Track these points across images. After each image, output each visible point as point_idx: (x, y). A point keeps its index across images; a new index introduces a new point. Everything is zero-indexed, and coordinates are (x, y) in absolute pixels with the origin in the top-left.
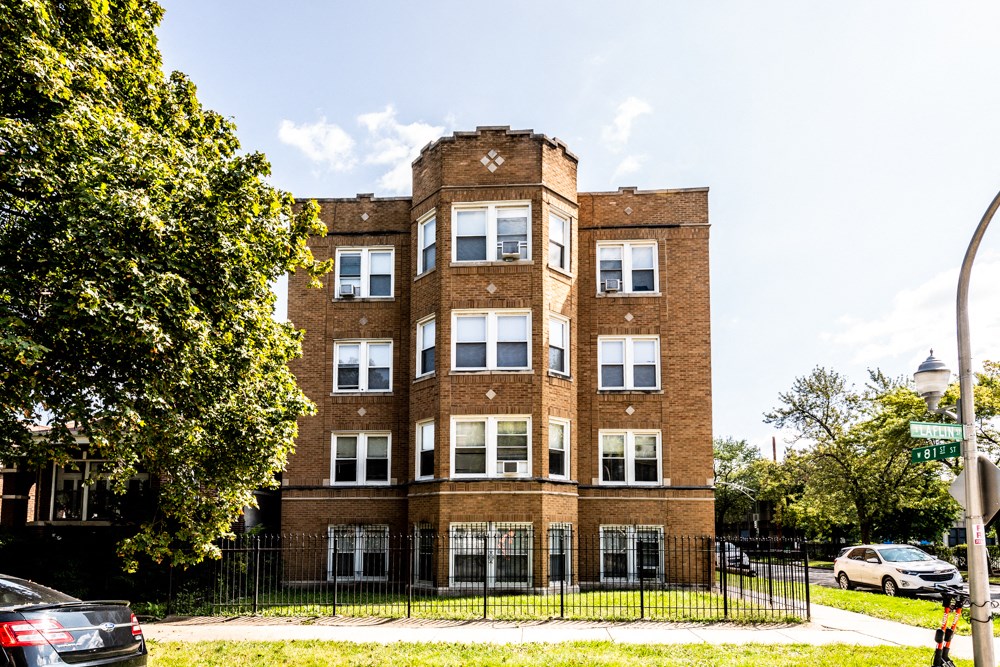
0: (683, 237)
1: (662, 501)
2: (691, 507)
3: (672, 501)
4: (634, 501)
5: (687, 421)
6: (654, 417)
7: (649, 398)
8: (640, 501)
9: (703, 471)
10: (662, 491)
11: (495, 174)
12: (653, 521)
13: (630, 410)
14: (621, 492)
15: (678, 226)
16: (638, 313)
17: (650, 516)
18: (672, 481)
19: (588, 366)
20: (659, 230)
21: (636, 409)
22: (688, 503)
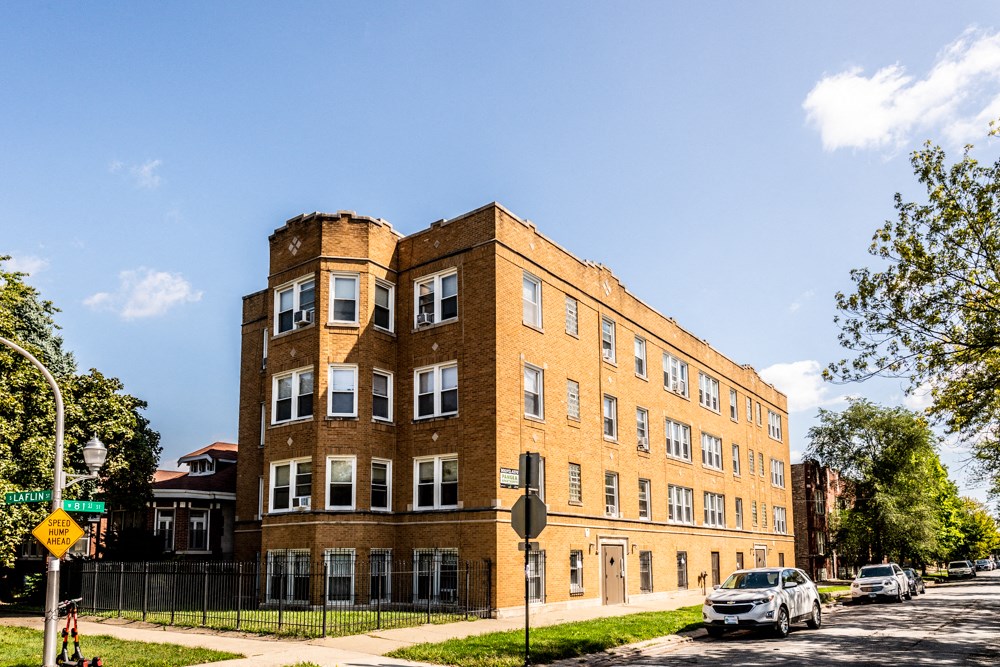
0: (475, 258)
1: (457, 524)
2: (479, 529)
3: (465, 524)
4: (437, 524)
5: (477, 443)
6: (453, 441)
7: (449, 423)
8: (441, 524)
9: (489, 491)
10: (457, 514)
11: (296, 257)
12: (450, 545)
13: (435, 437)
14: (427, 516)
15: (470, 249)
16: (441, 342)
17: (447, 539)
18: (465, 504)
19: (406, 399)
20: (457, 257)
21: (440, 434)
22: (477, 525)
